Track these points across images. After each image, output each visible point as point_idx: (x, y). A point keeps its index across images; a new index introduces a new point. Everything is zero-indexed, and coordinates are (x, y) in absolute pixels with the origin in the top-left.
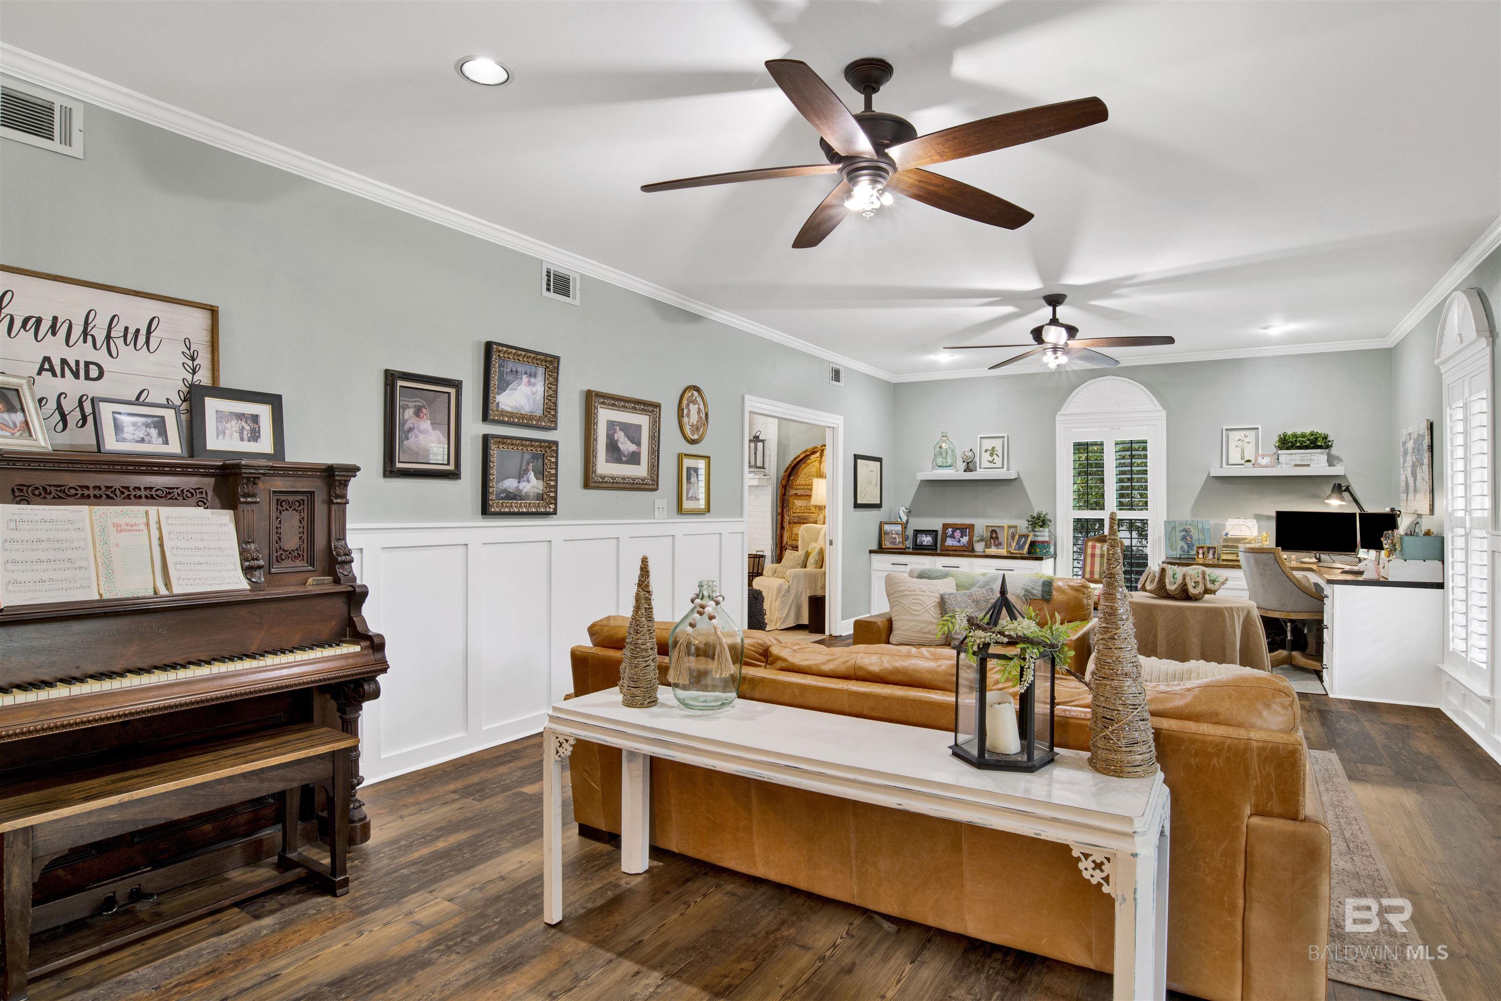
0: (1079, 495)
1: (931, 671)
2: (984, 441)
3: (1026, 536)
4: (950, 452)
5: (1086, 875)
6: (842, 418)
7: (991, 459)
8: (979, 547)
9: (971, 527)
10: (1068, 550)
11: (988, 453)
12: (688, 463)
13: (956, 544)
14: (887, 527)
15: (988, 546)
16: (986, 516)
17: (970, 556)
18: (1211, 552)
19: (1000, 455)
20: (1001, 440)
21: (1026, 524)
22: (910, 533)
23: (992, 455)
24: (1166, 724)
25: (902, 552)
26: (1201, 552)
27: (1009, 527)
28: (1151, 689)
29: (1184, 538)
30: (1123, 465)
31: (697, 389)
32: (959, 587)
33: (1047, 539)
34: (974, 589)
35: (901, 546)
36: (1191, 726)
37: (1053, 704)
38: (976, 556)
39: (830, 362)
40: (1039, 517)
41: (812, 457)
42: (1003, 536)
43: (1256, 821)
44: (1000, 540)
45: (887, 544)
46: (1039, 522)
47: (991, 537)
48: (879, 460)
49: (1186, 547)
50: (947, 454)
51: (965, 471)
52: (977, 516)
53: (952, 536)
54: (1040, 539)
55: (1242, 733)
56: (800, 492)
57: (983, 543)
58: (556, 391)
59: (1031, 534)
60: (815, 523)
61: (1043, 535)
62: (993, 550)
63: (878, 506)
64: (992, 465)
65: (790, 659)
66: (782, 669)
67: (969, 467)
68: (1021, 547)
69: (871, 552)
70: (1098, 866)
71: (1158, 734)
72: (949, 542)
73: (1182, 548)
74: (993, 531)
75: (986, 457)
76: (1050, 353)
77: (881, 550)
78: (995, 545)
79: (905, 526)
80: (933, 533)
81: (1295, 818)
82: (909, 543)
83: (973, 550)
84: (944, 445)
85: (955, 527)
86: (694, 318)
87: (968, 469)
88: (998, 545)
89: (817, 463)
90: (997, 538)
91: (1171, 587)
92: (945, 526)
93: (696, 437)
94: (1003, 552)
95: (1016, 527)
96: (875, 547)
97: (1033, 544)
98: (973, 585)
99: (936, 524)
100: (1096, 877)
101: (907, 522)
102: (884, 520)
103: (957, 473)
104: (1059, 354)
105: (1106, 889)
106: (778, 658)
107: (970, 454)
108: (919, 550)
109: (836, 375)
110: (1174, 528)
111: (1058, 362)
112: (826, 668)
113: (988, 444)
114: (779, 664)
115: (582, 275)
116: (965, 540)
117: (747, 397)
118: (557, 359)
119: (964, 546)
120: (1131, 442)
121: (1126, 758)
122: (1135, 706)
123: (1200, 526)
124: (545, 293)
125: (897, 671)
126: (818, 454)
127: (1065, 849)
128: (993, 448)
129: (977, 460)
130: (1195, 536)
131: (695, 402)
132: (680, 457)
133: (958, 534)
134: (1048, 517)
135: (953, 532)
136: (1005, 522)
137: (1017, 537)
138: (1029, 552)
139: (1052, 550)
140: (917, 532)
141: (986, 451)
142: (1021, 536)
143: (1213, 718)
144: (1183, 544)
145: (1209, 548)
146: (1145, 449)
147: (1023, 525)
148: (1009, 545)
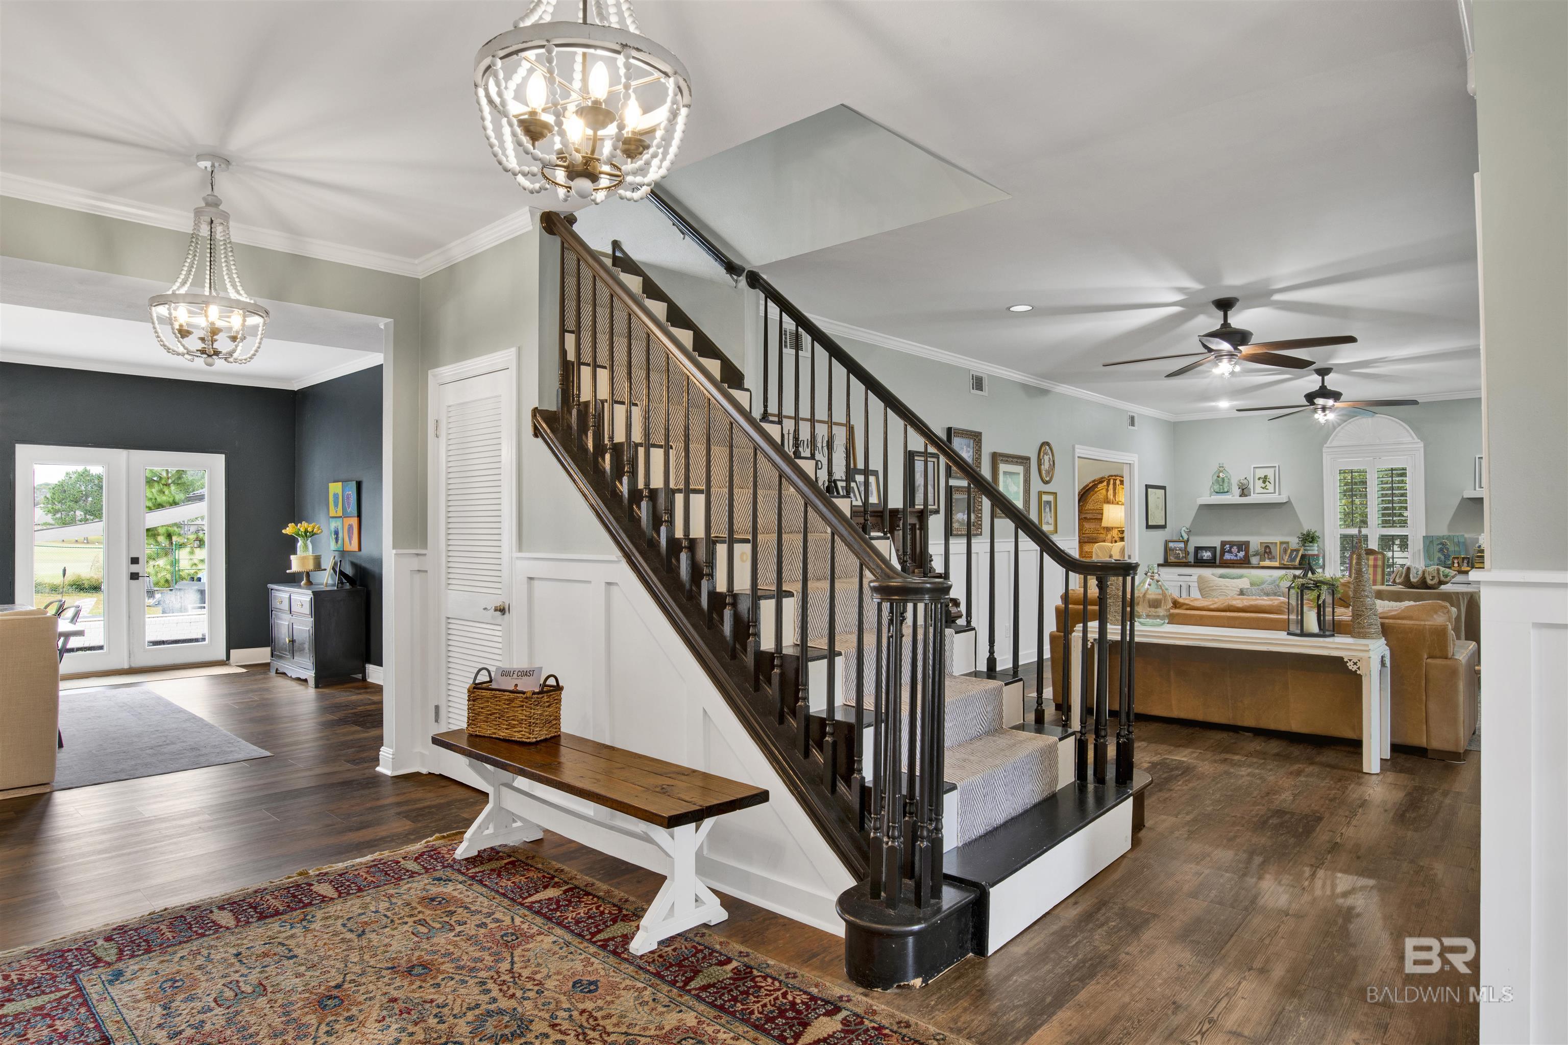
0: (1345, 515)
1: (1269, 606)
2: (1257, 470)
3: (1297, 551)
4: (1226, 480)
5: (1350, 668)
6: (1136, 455)
7: (1263, 485)
8: (1254, 560)
9: (1247, 544)
10: (1335, 562)
11: (1261, 481)
12: (1045, 498)
13: (1233, 557)
14: (1171, 545)
15: (1262, 559)
16: (1259, 534)
17: (1249, 568)
18: (1466, 561)
19: (1272, 482)
20: (1273, 469)
21: (1297, 540)
22: (1191, 549)
23: (1264, 482)
24: (1387, 621)
25: (1186, 565)
26: (1456, 561)
27: (1281, 543)
28: (1380, 610)
29: (1441, 550)
30: (1383, 489)
31: (1048, 444)
32: (1252, 584)
33: (1316, 552)
34: (1263, 586)
35: (1184, 560)
36: (1399, 621)
37: (1333, 616)
38: (1253, 567)
39: (1127, 411)
40: (1308, 534)
41: (1100, 486)
42: (1277, 551)
43: (1429, 661)
44: (1273, 553)
45: (1172, 559)
46: (1309, 538)
47: (1265, 552)
48: (1164, 488)
49: (1443, 557)
50: (1223, 481)
51: (1240, 496)
52: (1252, 534)
53: (1230, 552)
54: (1310, 553)
55: (1423, 623)
56: (1089, 516)
57: (1258, 558)
58: (980, 455)
59: (1302, 549)
60: (1104, 541)
61: (1314, 550)
62: (1267, 563)
63: (1163, 527)
64: (1265, 491)
65: (1191, 603)
66: (1187, 609)
67: (1244, 491)
68: (1293, 560)
69: (1159, 565)
70: (1355, 664)
71: (1382, 625)
72: (1227, 556)
73: (1439, 559)
74: (1267, 547)
75: (1259, 483)
76: (1320, 412)
77: (1166, 564)
78: (1269, 559)
79: (1186, 542)
80: (1213, 549)
81: (1446, 658)
82: (1191, 558)
83: (1249, 562)
84: (1221, 475)
85: (1232, 544)
86: (1044, 392)
87: (1243, 494)
88: (1272, 558)
89: (1104, 491)
90: (1270, 552)
91: (1414, 579)
92: (1223, 544)
93: (1048, 479)
94: (1277, 564)
95: (1288, 543)
96: (1161, 561)
97: (1303, 556)
98: (1263, 583)
99: (1215, 541)
100: (1354, 668)
101: (1188, 540)
102: (1168, 538)
103: (1234, 498)
104: (1327, 412)
105: (1358, 672)
106: (1184, 604)
107: (1245, 482)
108: (1200, 563)
109: (1132, 421)
110: (1432, 542)
111: (1326, 418)
112: (1212, 607)
113: (1261, 473)
114: (1185, 607)
115: (988, 375)
116: (1242, 554)
117: (1077, 446)
118: (980, 434)
119: (1241, 559)
120: (1392, 470)
121: (1367, 630)
122: (1371, 609)
123: (1456, 540)
124: (972, 391)
125: (1252, 606)
126: (1105, 483)
127: (1341, 658)
128: (1266, 477)
129: (1251, 486)
130: (1451, 548)
131: (1046, 454)
132: (1040, 494)
133: (1235, 549)
134: (1317, 534)
135: (1231, 548)
136: (1277, 539)
137: (1289, 551)
138: (1300, 563)
139: (1321, 561)
140: (1198, 549)
141: (1259, 479)
142: (1292, 551)
143: (1410, 618)
144: (1440, 555)
145: (1464, 559)
146: (1404, 475)
147: (1294, 542)
148: (1282, 559)
